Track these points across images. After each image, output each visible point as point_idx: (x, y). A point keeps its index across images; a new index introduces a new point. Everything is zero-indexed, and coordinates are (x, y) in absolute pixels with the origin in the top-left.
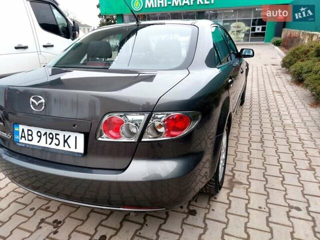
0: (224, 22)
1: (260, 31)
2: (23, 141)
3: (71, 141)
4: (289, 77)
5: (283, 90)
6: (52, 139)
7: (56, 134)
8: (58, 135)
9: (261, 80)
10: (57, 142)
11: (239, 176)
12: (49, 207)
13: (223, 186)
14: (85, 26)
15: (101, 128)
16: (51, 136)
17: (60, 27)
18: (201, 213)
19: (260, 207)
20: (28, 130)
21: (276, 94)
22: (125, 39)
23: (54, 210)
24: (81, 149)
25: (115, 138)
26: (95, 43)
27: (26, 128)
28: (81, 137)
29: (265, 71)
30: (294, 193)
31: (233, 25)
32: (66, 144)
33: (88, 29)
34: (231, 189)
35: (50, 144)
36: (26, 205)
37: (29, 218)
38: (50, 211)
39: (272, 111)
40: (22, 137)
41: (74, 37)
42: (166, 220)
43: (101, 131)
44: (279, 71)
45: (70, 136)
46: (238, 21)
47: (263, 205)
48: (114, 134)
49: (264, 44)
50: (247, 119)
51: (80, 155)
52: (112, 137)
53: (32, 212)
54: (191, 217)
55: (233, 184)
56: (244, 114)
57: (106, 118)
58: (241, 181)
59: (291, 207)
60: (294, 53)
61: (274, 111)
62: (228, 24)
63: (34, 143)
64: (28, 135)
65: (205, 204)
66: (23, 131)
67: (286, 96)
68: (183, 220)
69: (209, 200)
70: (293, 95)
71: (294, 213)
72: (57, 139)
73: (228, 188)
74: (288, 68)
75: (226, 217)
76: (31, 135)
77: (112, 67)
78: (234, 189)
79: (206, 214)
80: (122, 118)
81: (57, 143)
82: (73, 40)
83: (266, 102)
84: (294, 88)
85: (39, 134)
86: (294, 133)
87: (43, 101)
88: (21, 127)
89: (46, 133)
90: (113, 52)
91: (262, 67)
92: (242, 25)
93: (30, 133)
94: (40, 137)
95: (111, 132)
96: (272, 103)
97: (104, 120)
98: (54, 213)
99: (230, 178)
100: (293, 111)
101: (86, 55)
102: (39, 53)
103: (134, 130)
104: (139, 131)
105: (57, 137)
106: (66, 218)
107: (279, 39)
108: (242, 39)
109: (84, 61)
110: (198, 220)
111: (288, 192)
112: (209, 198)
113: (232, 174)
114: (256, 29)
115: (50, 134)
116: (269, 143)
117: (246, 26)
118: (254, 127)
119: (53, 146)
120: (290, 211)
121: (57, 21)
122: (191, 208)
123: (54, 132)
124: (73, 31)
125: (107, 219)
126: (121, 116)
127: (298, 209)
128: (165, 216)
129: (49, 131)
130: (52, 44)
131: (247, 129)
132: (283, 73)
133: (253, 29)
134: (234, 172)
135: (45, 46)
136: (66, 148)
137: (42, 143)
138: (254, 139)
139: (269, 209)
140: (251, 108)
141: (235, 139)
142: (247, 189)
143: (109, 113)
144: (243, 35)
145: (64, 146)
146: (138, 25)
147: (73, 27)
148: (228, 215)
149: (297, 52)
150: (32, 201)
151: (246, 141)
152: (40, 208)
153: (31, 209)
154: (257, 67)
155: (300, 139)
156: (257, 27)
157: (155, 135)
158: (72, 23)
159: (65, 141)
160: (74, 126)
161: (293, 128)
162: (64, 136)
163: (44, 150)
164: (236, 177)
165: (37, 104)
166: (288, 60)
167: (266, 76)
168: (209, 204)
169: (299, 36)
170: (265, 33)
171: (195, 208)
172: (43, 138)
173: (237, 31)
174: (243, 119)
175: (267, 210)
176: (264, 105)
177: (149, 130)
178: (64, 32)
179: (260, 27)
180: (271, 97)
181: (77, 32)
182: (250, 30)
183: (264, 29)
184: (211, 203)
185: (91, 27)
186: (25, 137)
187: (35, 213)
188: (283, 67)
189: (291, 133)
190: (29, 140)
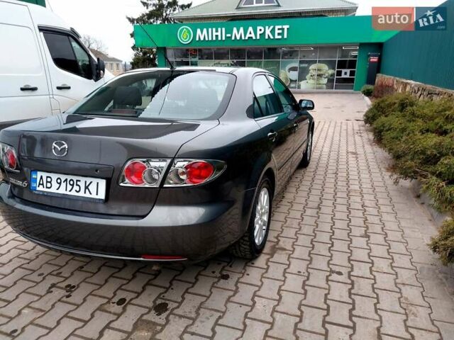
0: (301, 62)
1: (348, 76)
2: (41, 188)
3: (93, 188)
4: (371, 136)
5: (360, 151)
6: (73, 185)
7: (77, 181)
8: (79, 181)
9: (336, 138)
10: (77, 188)
11: (284, 242)
12: (61, 273)
13: (264, 252)
14: (114, 60)
15: (124, 173)
16: (72, 183)
17: (80, 64)
18: (234, 278)
19: (299, 272)
20: (47, 177)
21: (350, 156)
22: (159, 86)
23: (66, 275)
24: (102, 195)
25: (136, 183)
26: (123, 88)
27: (45, 175)
28: (103, 183)
29: (344, 127)
30: (340, 260)
31: (313, 67)
32: (87, 190)
33: (118, 65)
34: (272, 255)
35: (70, 191)
36: (34, 271)
37: (37, 283)
38: (61, 277)
39: (340, 174)
40: (40, 184)
41: (98, 78)
42: (194, 284)
43: (124, 176)
44: (362, 128)
45: (91, 182)
46: (320, 62)
47: (303, 270)
48: (136, 180)
49: (352, 93)
50: (309, 183)
51: (101, 201)
52: (134, 182)
53: (41, 278)
54: (222, 281)
55: (274, 250)
56: (306, 178)
57: (129, 163)
58: (285, 247)
59: (332, 272)
60: (379, 105)
61: (342, 175)
62: (306, 65)
63: (53, 190)
64: (47, 182)
65: (240, 269)
66: (41, 178)
67: (361, 158)
68: (214, 283)
69: (246, 265)
70: (370, 157)
71: (334, 277)
72: (78, 185)
73: (268, 254)
74: (371, 124)
75: (261, 280)
76: (50, 182)
77: (143, 115)
78: (276, 255)
79: (239, 279)
80: (145, 164)
81: (78, 190)
82: (96, 81)
83: (335, 164)
84: (375, 149)
85: (59, 181)
86: (358, 199)
87: (66, 146)
88: (39, 174)
89: (66, 180)
90: (143, 98)
91: (341, 123)
92: (325, 67)
93: (49, 180)
94: (60, 184)
95: (133, 177)
96: (343, 166)
97: (127, 166)
98: (66, 278)
99: (273, 244)
100: (365, 175)
101: (112, 102)
102: (51, 96)
103: (156, 176)
104: (161, 176)
105: (78, 183)
106: (81, 283)
107: (371, 87)
108: (325, 86)
109: (110, 108)
110: (230, 284)
111: (333, 258)
112: (246, 263)
113: (276, 240)
114: (343, 73)
115: (71, 180)
116: (326, 210)
117: (329, 69)
118: (313, 192)
119: (73, 193)
120: (330, 275)
121: (77, 55)
122: (224, 273)
123: (75, 178)
124: (97, 69)
125: (128, 283)
126: (144, 162)
127: (340, 273)
128: (194, 281)
129: (69, 177)
130: (68, 85)
131: (305, 194)
132: (367, 130)
133: (339, 73)
134: (279, 238)
135: (59, 88)
136: (87, 195)
137: (62, 191)
138: (310, 204)
139: (309, 273)
140: (315, 172)
141: (289, 204)
142: (290, 255)
143: (132, 158)
144: (325, 81)
145: (85, 193)
146: (172, 71)
147: (97, 65)
148: (263, 279)
149: (382, 105)
150: (41, 267)
151: (301, 207)
152: (50, 274)
153: (39, 275)
154: (336, 123)
155: (363, 206)
156: (344, 71)
157: (177, 181)
158: (96, 60)
159: (87, 188)
160: (97, 171)
161: (359, 194)
162: (86, 182)
163: (64, 197)
164: (281, 243)
165: (59, 149)
166: (371, 115)
167: (344, 133)
168: (244, 268)
169: (393, 85)
170: (354, 79)
171: (229, 273)
172: (63, 185)
173: (318, 75)
174: (304, 183)
175: (306, 274)
176: (332, 168)
177: (171, 175)
178: (84, 70)
179: (348, 71)
180: (343, 159)
181: (102, 72)
182: (334, 74)
183: (352, 73)
184: (247, 268)
185: (121, 61)
186: (43, 184)
187: (44, 278)
188: (366, 123)
189: (356, 199)
190: (47, 187)
